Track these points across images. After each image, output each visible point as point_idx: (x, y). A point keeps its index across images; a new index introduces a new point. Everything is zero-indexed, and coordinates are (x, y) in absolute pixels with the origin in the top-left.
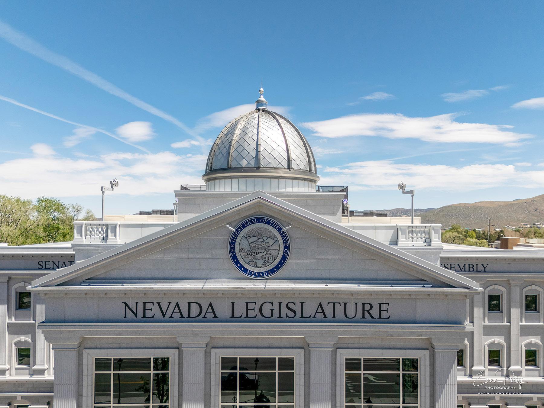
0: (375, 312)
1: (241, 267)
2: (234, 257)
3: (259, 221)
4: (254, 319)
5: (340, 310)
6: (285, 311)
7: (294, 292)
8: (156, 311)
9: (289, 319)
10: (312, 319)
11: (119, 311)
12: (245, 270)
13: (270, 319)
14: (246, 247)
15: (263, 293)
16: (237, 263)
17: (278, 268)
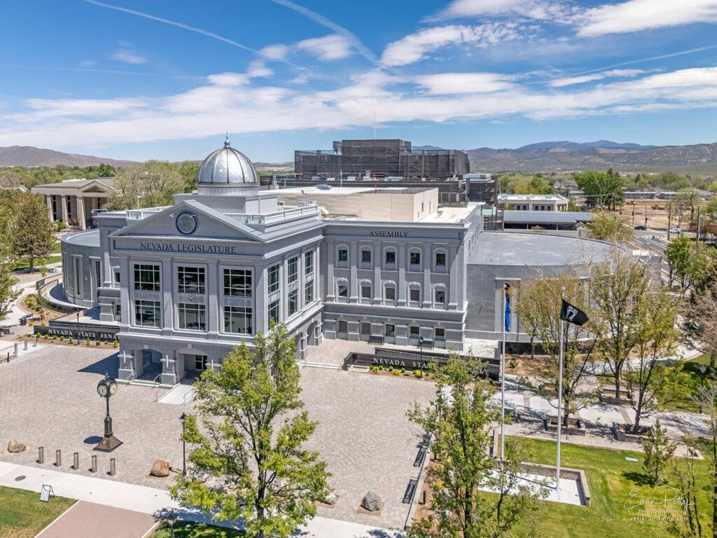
0: (230, 250)
1: (180, 231)
2: (177, 227)
3: (186, 213)
4: (186, 252)
5: (217, 249)
6: (197, 249)
7: (201, 242)
8: (152, 247)
9: (199, 252)
10: (207, 252)
11: (139, 246)
12: (181, 232)
13: (191, 252)
14: (181, 223)
15: (188, 241)
16: (179, 229)
17: (193, 232)
